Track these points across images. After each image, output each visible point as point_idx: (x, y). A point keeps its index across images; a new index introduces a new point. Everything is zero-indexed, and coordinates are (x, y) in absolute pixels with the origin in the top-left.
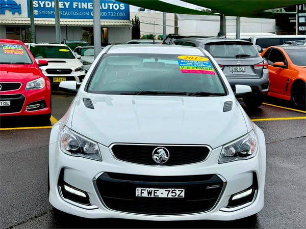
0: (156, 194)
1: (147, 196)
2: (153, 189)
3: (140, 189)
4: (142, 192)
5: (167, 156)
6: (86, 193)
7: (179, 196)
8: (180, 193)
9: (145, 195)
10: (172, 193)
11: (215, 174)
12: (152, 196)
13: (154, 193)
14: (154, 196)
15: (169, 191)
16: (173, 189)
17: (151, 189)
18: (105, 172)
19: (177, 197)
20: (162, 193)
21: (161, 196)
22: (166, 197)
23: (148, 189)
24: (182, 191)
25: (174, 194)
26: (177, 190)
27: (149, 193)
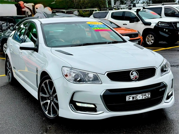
0: (136, 98)
1: (132, 100)
2: (135, 95)
3: (128, 96)
4: (129, 98)
5: (138, 75)
6: (94, 105)
7: (148, 97)
8: (148, 95)
9: (131, 99)
10: (145, 96)
11: (162, 82)
12: (135, 99)
13: (136, 97)
14: (136, 99)
15: (143, 95)
16: (145, 94)
17: (134, 95)
18: (107, 90)
19: (147, 98)
20: (140, 97)
21: (139, 99)
22: (142, 99)
23: (132, 95)
24: (149, 94)
25: (145, 97)
26: (147, 94)
27: (133, 98)
